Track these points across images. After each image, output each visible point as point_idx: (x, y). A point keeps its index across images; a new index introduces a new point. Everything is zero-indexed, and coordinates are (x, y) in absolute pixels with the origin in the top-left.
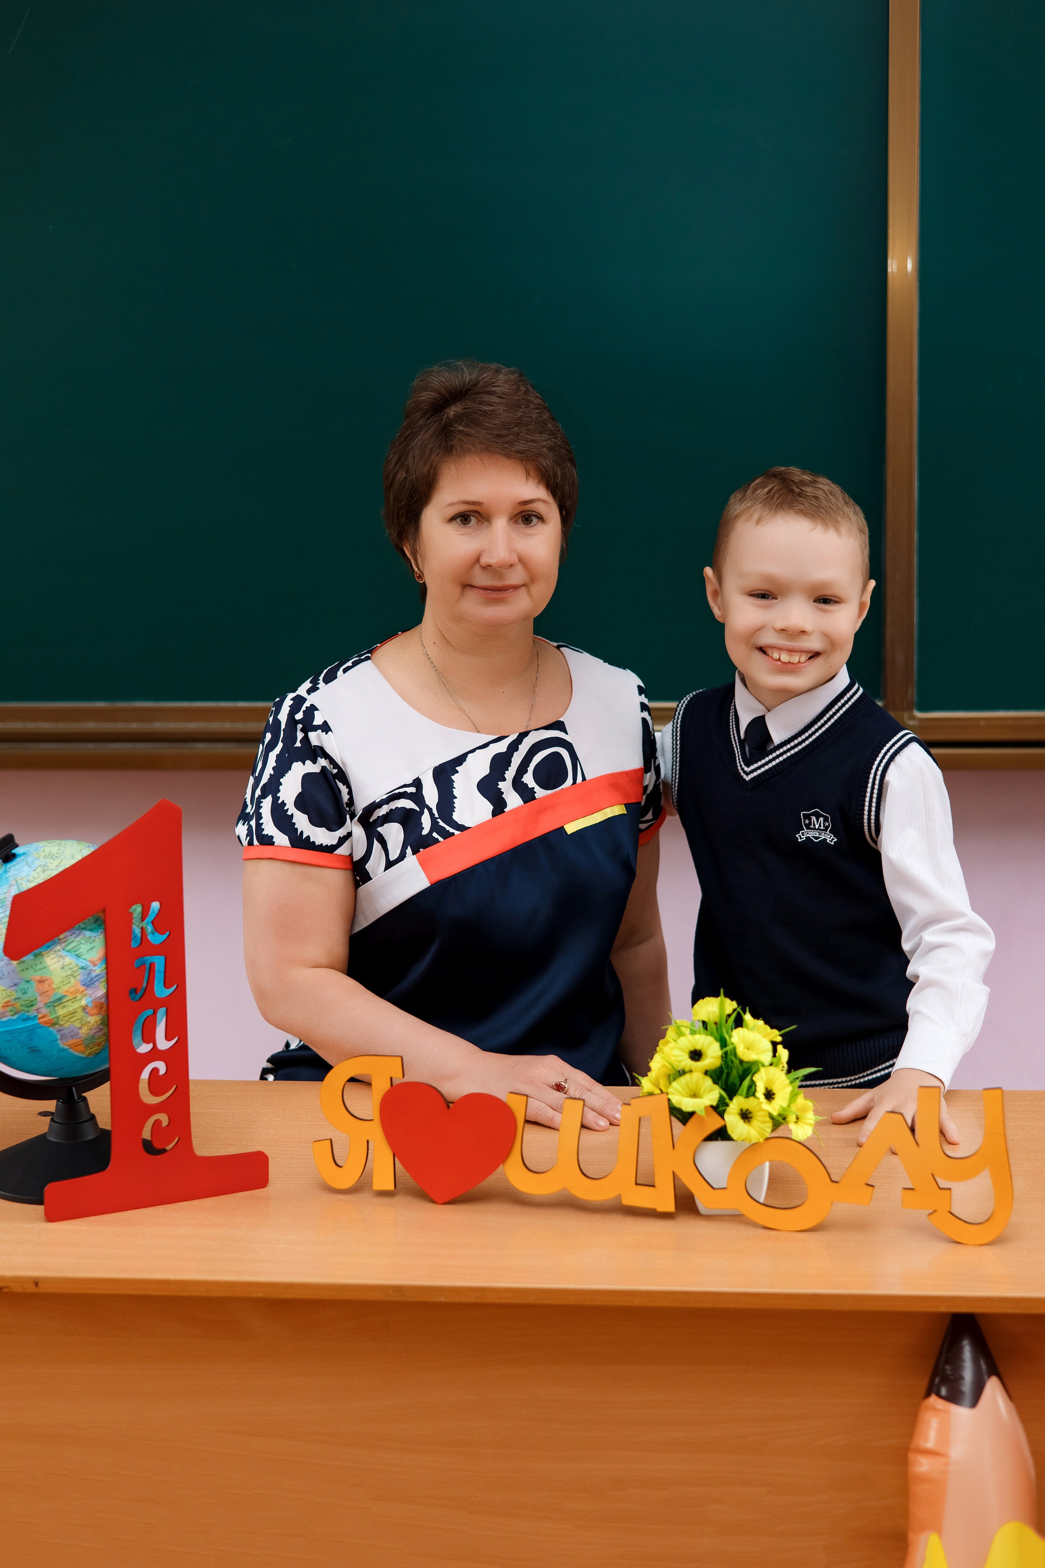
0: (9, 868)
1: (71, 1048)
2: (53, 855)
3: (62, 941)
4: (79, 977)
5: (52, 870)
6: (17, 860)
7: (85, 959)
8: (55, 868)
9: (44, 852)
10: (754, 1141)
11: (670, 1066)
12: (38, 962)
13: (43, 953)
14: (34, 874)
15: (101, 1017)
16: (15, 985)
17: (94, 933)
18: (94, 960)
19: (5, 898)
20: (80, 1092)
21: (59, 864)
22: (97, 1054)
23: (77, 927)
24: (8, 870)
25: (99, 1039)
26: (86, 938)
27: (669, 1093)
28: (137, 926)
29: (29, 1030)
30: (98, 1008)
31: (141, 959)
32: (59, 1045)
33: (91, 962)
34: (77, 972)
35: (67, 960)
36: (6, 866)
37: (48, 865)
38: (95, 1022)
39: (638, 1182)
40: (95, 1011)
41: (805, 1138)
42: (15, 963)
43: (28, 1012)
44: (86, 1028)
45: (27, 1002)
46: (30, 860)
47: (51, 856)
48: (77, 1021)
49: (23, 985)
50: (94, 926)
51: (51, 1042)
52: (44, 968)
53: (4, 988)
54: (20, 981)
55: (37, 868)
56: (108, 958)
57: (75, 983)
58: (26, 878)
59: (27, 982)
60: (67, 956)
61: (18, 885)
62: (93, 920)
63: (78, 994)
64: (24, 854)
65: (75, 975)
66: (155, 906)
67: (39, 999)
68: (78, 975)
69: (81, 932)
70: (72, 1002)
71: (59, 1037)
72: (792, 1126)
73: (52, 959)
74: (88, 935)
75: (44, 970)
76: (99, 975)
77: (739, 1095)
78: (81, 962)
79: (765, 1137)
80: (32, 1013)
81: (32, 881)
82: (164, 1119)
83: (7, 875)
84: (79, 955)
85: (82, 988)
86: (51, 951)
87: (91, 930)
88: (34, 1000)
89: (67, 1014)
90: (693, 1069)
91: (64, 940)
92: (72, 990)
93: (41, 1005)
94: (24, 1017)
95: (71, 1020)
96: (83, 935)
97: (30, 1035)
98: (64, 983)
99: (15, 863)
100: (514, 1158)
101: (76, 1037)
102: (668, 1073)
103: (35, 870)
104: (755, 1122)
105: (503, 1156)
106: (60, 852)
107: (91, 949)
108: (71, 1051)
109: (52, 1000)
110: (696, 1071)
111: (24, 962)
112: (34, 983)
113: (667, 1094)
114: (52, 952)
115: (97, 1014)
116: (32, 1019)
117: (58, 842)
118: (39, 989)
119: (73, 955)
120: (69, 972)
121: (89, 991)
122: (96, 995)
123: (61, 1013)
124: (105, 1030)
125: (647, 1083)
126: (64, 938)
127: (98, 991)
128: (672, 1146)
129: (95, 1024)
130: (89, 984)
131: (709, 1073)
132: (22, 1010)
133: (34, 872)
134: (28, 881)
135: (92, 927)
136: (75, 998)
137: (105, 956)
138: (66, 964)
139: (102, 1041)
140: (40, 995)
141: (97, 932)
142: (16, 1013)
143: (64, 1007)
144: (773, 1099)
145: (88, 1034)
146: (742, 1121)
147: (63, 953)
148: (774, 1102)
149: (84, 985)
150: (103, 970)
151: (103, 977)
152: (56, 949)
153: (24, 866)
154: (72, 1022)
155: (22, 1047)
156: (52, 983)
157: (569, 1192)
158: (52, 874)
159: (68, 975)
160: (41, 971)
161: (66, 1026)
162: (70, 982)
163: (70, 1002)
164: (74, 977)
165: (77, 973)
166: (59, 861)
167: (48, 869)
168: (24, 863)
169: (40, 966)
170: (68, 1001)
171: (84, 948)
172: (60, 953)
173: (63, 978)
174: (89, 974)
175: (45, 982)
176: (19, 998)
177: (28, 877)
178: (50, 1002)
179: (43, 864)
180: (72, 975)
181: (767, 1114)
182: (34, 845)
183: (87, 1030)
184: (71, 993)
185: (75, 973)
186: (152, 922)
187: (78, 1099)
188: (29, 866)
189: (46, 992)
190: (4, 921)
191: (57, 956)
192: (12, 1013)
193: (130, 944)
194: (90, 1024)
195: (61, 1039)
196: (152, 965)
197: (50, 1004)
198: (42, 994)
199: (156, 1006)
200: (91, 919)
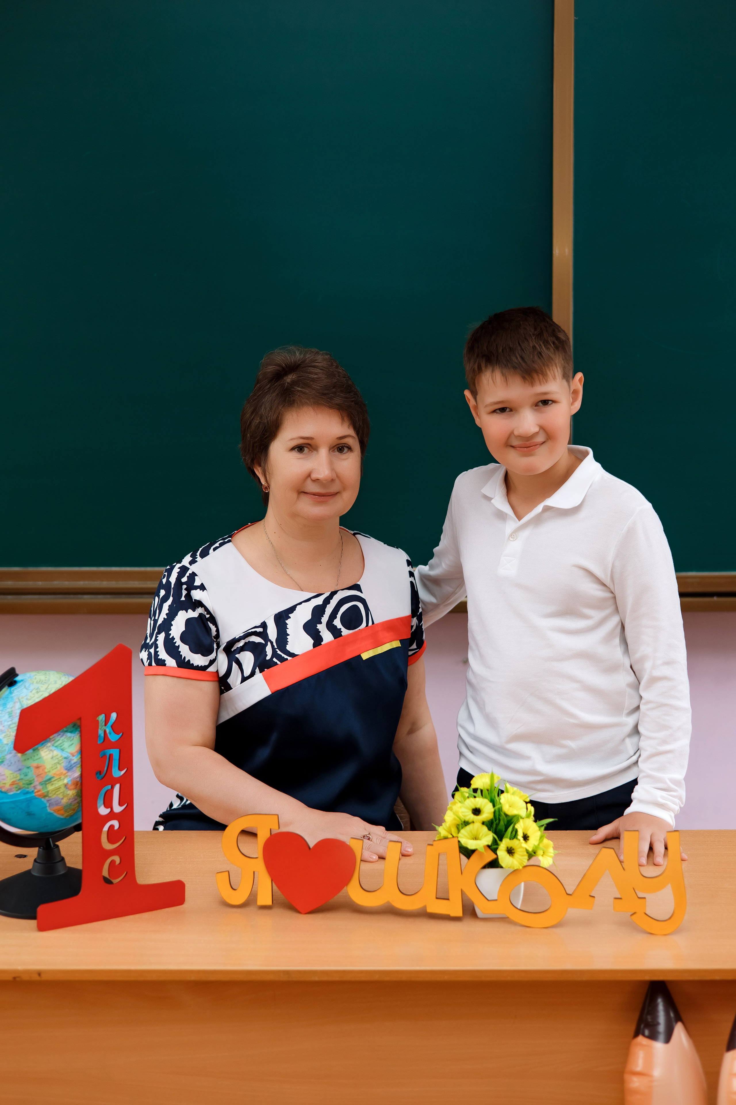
0: (13, 690)
1: (55, 812)
2: (42, 681)
3: (51, 740)
5: (43, 691)
6: (18, 685)
7: (67, 752)
8: (45, 690)
9: (36, 679)
10: (516, 868)
11: (458, 819)
12: (36, 755)
13: (39, 748)
14: (31, 696)
15: (76, 791)
16: (20, 770)
17: (73, 734)
18: (73, 752)
19: (12, 711)
21: (47, 687)
22: (72, 815)
23: (61, 731)
24: (12, 692)
25: (74, 805)
26: (68, 737)
27: (458, 837)
28: (100, 729)
29: (28, 801)
30: (75, 785)
31: (102, 752)
32: (47, 810)
33: (71, 754)
34: (61, 760)
35: (55, 753)
36: (10, 690)
37: (40, 688)
38: (73, 794)
39: (438, 897)
40: (73, 787)
41: (548, 865)
42: (20, 755)
43: (28, 788)
44: (66, 798)
45: (27, 782)
46: (27, 685)
47: (40, 683)
48: (61, 794)
49: (25, 770)
51: (42, 808)
52: (40, 758)
53: (11, 772)
54: (23, 767)
55: (33, 690)
56: (82, 751)
57: (60, 768)
58: (25, 697)
59: (28, 768)
60: (55, 750)
61: (20, 702)
63: (62, 775)
64: (22, 681)
66: (114, 716)
67: (36, 780)
68: (62, 763)
69: (64, 734)
70: (58, 781)
72: (540, 858)
73: (45, 752)
75: (40, 760)
76: (76, 762)
77: (505, 838)
78: (65, 754)
79: (523, 866)
80: (31, 788)
81: (30, 699)
82: (117, 859)
83: (12, 695)
84: (63, 749)
85: (65, 771)
86: (44, 747)
87: (71, 732)
88: (32, 780)
89: (54, 789)
90: (475, 821)
91: (53, 739)
92: (58, 773)
93: (37, 783)
94: (25, 792)
95: (57, 793)
96: (66, 735)
97: (28, 804)
98: (53, 768)
99: (17, 687)
100: (355, 881)
101: (59, 804)
102: (458, 823)
103: (31, 692)
104: (516, 855)
105: (346, 880)
106: (47, 679)
107: (71, 745)
108: (55, 814)
109: (45, 779)
110: (477, 822)
111: (26, 755)
112: (32, 769)
113: (458, 838)
114: (45, 747)
115: (74, 789)
116: (30, 793)
117: (43, 672)
118: (36, 773)
119: (59, 749)
120: (56, 761)
121: (69, 774)
122: (74, 776)
123: (50, 789)
124: (79, 800)
125: (442, 831)
126: (53, 738)
127: (76, 774)
128: (461, 874)
129: (73, 796)
130: (69, 769)
131: (485, 823)
132: (24, 787)
134: (27, 699)
135: (72, 730)
136: (60, 778)
137: (80, 749)
138: (54, 755)
139: (76, 807)
141: (75, 733)
142: (19, 789)
143: (52, 785)
144: (528, 840)
145: (67, 803)
146: (508, 855)
147: (52, 748)
148: (529, 842)
149: (66, 769)
150: (79, 759)
151: (79, 764)
152: (48, 745)
153: (23, 689)
154: (57, 794)
155: (22, 812)
156: (45, 768)
157: (391, 904)
158: (44, 695)
159: (56, 763)
160: (37, 761)
161: (53, 797)
162: (57, 768)
164: (60, 764)
165: (62, 762)
166: (47, 685)
167: (40, 691)
169: (37, 757)
170: (55, 780)
171: (66, 745)
172: (50, 748)
173: (52, 765)
174: (70, 762)
175: (40, 768)
176: (22, 779)
177: (27, 696)
178: (43, 781)
179: (37, 687)
180: (58, 763)
181: (525, 850)
182: (28, 675)
183: (67, 800)
184: (57, 775)
185: (61, 761)
186: (112, 726)
187: (52, 846)
188: (27, 689)
189: (41, 774)
190: (11, 726)
191: (49, 750)
192: (17, 789)
193: (97, 742)
194: (69, 796)
195: (49, 806)
196: (111, 755)
197: (43, 783)
198: (38, 776)
199: (113, 783)
200: (71, 725)
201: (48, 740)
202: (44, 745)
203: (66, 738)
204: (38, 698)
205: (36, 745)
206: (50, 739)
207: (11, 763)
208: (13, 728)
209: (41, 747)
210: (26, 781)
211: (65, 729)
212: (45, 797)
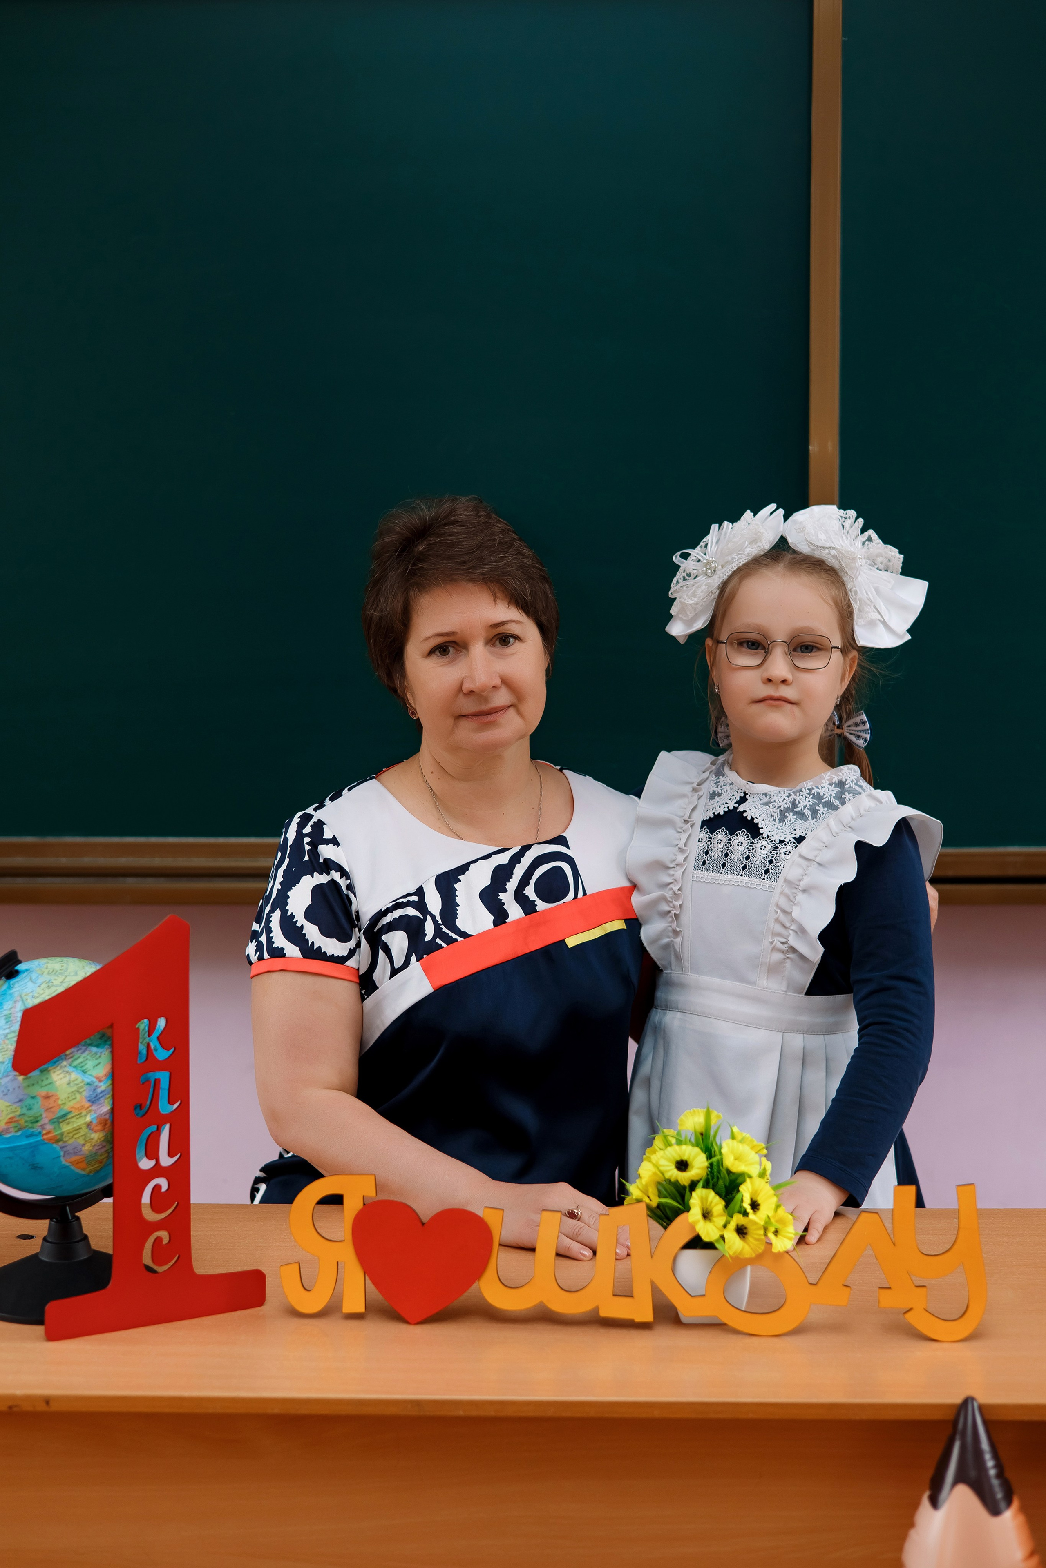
0: (13, 984)
1: (73, 1165)
2: (57, 971)
3: (67, 1057)
4: (84, 1093)
5: (57, 986)
6: (21, 976)
7: (91, 1075)
8: (60, 984)
9: (47, 968)
12: (44, 1078)
13: (50, 1069)
14: (40, 990)
15: (105, 1134)
16: (21, 1101)
17: (100, 1049)
18: (100, 1076)
19: (10, 1014)
20: (73, 1212)
21: (64, 979)
22: (97, 1172)
23: (83, 1043)
24: (12, 986)
25: (101, 1155)
28: (141, 1043)
29: (32, 1147)
30: (102, 1125)
31: (144, 1075)
32: (61, 1162)
33: (97, 1078)
34: (83, 1087)
35: (74, 1076)
36: (9, 983)
37: (53, 981)
38: (99, 1139)
39: (616, 1293)
40: (99, 1128)
42: (21, 1078)
43: (33, 1128)
44: (89, 1144)
46: (34, 976)
47: (54, 972)
48: (81, 1138)
49: (29, 1101)
51: (54, 1158)
52: (50, 1083)
53: (8, 1104)
54: (25, 1097)
55: (42, 984)
56: (115, 1074)
57: (80, 1099)
58: (31, 994)
59: (33, 1098)
60: (73, 1071)
61: (23, 1001)
62: (99, 1036)
63: (83, 1110)
64: (27, 970)
65: (81, 1091)
66: (162, 1023)
67: (44, 1115)
68: (84, 1091)
69: (87, 1048)
70: (77, 1118)
71: (62, 1153)
73: (58, 1075)
74: (94, 1051)
75: (50, 1086)
76: (104, 1091)
78: (87, 1078)
80: (37, 1128)
81: (38, 997)
82: (165, 1236)
83: (11, 991)
84: (85, 1071)
85: (87, 1104)
86: (57, 1066)
87: (97, 1046)
88: (38, 1117)
89: (72, 1130)
91: (71, 1056)
92: (77, 1106)
93: (46, 1121)
94: (28, 1133)
95: (75, 1136)
96: (90, 1051)
97: (33, 1151)
98: (70, 1099)
99: (18, 979)
100: (490, 1275)
101: (77, 1154)
103: (39, 986)
104: (750, 1238)
106: (63, 968)
107: (97, 1066)
108: (73, 1168)
109: (57, 1116)
111: (30, 1077)
112: (40, 1100)
114: (59, 1068)
115: (101, 1131)
116: (36, 1135)
117: (59, 959)
118: (45, 1105)
119: (80, 1071)
120: (75, 1088)
121: (94, 1108)
122: (101, 1111)
123: (65, 1130)
124: (109, 1147)
126: (70, 1054)
127: (104, 1107)
129: (99, 1141)
130: (94, 1100)
132: (27, 1126)
133: (38, 988)
134: (33, 997)
135: (99, 1043)
136: (80, 1114)
137: (110, 1072)
138: (72, 1080)
139: (105, 1158)
141: (104, 1048)
142: (20, 1129)
143: (69, 1123)
145: (90, 1151)
146: (738, 1237)
147: (69, 1069)
149: (89, 1101)
150: (109, 1086)
151: (109, 1094)
152: (62, 1065)
153: (28, 982)
154: (76, 1138)
155: (23, 1164)
156: (58, 1099)
157: (546, 1305)
158: (57, 990)
159: (74, 1091)
160: (47, 1087)
161: (70, 1142)
162: (75, 1098)
163: (75, 1118)
164: (80, 1093)
165: (83, 1089)
166: (64, 977)
167: (53, 986)
168: (28, 979)
169: (46, 1082)
170: (73, 1117)
171: (90, 1064)
172: (67, 1069)
173: (69, 1094)
174: (95, 1090)
175: (51, 1098)
176: (23, 1114)
177: (34, 992)
179: (48, 980)
180: (78, 1091)
182: (37, 962)
183: (91, 1147)
184: (76, 1109)
185: (81, 1089)
186: (158, 1038)
187: (70, 1218)
188: (32, 981)
189: (51, 1108)
190: (9, 1036)
191: (64, 1071)
192: (16, 1129)
193: (137, 1061)
194: (94, 1141)
195: (64, 1156)
196: (157, 1081)
197: (55, 1120)
198: (48, 1110)
199: (160, 1122)
200: (97, 1035)
201: (62, 1055)
202: (56, 1064)
203: (91, 1054)
204: (48, 995)
205: (43, 1064)
207: (9, 1090)
208: (11, 1038)
209: (54, 1067)
210: (31, 1117)
211: (88, 1041)
212: (57, 1141)
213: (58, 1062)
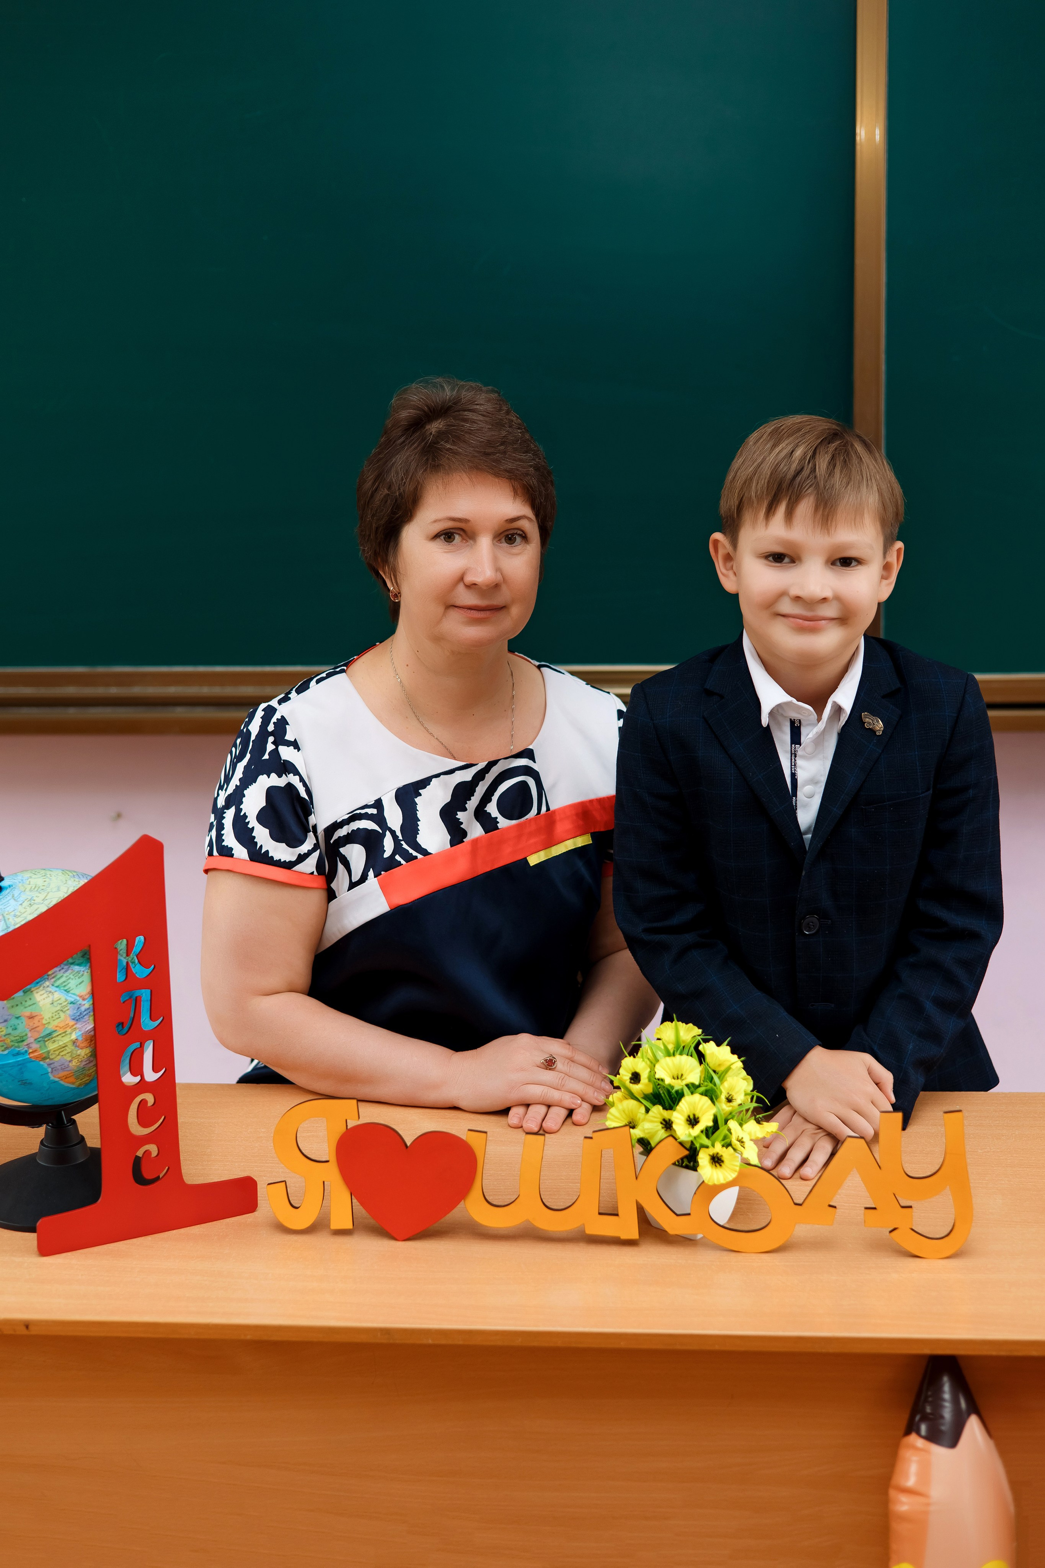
1: (61, 1079)
2: (39, 888)
3: (49, 978)
4: (68, 1012)
5: (39, 904)
6: (4, 892)
7: (74, 994)
9: (30, 883)
12: (27, 999)
13: (32, 990)
15: (90, 1050)
17: (82, 968)
18: (82, 994)
21: (46, 896)
22: (87, 1084)
23: (65, 963)
25: (88, 1070)
26: (73, 974)
28: (125, 958)
29: (20, 1065)
30: (88, 1041)
31: (127, 993)
32: (49, 1078)
33: (81, 997)
34: (67, 1007)
35: (57, 995)
38: (85, 1055)
39: (601, 1212)
40: (84, 1045)
43: (19, 1047)
44: (76, 1060)
45: (17, 1038)
46: (16, 893)
47: (37, 889)
48: (67, 1055)
49: (13, 1021)
50: (82, 960)
51: (42, 1075)
52: (34, 1004)
54: (10, 1017)
56: (95, 993)
57: (65, 1018)
58: (13, 913)
59: (17, 1018)
60: (56, 991)
61: (5, 920)
63: (68, 1028)
64: (10, 886)
65: (64, 1010)
66: (140, 940)
67: (29, 1035)
68: (69, 1009)
69: (69, 967)
70: (62, 1037)
71: (50, 1070)
73: (41, 995)
74: (76, 970)
75: (34, 1006)
76: (86, 1010)
78: (70, 997)
80: (23, 1048)
81: (19, 916)
82: (153, 1148)
84: (68, 990)
85: (72, 1023)
87: (79, 965)
88: (24, 1036)
89: (57, 1048)
91: (53, 976)
92: (61, 1025)
93: (32, 1040)
94: (15, 1052)
95: (62, 1054)
96: (72, 970)
97: (21, 1069)
98: (54, 1019)
100: (475, 1195)
101: (66, 1069)
103: (21, 904)
105: (461, 1193)
106: (45, 884)
107: (79, 984)
108: (62, 1082)
109: (42, 1035)
114: (41, 988)
115: (86, 1048)
116: (23, 1054)
117: (43, 872)
118: (29, 1025)
119: (62, 991)
120: (59, 1008)
121: (78, 1026)
122: (86, 1029)
123: (51, 1048)
124: (94, 1063)
126: (53, 973)
127: (87, 1025)
128: (635, 1177)
129: (85, 1057)
130: (77, 1019)
132: (12, 1046)
133: (20, 906)
134: (15, 916)
135: (80, 961)
136: (65, 1032)
137: (91, 990)
138: (55, 1000)
139: (92, 1072)
140: (30, 1031)
141: (85, 966)
142: (6, 1048)
143: (54, 1041)
145: (78, 1066)
147: (52, 989)
149: (73, 1019)
150: (91, 1005)
151: (90, 1012)
152: (44, 985)
153: (10, 899)
154: (63, 1056)
155: (13, 1080)
156: (43, 1018)
157: (532, 1224)
158: (38, 908)
159: (58, 1011)
160: (31, 1007)
161: (56, 1059)
162: (60, 1018)
163: (60, 1036)
164: (64, 1012)
165: (66, 1009)
167: (34, 904)
168: (11, 897)
169: (29, 1003)
170: (58, 1035)
171: (73, 983)
172: (49, 989)
173: (53, 1013)
174: (79, 1008)
175: (35, 1018)
176: (9, 1034)
179: (30, 898)
180: (62, 1011)
182: (20, 877)
183: (78, 1062)
184: (61, 1028)
186: (137, 957)
187: (66, 1122)
188: (15, 900)
189: (36, 1028)
191: (47, 992)
192: (3, 1048)
193: (116, 980)
194: (80, 1057)
195: (52, 1072)
196: (138, 999)
197: (41, 1039)
198: (32, 1029)
199: (143, 1037)
200: (80, 954)
201: (45, 975)
202: (39, 984)
203: (75, 972)
204: (30, 914)
205: (27, 985)
206: (48, 975)
210: (15, 1037)
211: (70, 960)
212: (44, 1059)
213: (42, 982)
